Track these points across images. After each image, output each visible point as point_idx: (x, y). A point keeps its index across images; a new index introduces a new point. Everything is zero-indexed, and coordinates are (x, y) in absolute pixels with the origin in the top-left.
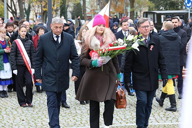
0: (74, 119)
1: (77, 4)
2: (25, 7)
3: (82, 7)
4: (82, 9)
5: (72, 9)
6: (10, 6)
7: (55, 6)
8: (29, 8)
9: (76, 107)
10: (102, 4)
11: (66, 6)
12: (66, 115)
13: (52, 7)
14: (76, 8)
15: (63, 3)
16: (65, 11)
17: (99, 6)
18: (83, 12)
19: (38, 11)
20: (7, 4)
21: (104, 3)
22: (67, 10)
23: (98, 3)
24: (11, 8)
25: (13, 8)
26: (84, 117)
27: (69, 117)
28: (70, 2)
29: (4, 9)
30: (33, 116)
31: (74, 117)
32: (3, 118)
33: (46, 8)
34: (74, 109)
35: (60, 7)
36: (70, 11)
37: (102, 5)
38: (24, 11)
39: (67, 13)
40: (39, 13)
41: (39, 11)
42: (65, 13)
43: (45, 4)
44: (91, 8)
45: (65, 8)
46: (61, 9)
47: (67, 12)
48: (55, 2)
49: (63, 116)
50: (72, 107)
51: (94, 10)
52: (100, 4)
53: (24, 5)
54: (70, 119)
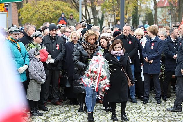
0: (145, 118)
1: (149, 13)
2: (98, 16)
3: (154, 16)
4: (153, 19)
5: (144, 19)
6: (85, 16)
7: (127, 15)
8: (103, 17)
9: (147, 108)
10: (174, 13)
11: (138, 16)
12: (137, 115)
13: (125, 15)
14: (148, 18)
15: (135, 12)
16: (137, 20)
17: (170, 16)
18: (154, 22)
19: (110, 20)
20: (82, 13)
21: (176, 12)
22: (138, 19)
23: (170, 13)
24: (85, 17)
25: (88, 17)
27: (139, 116)
28: (142, 12)
29: (79, 17)
30: (106, 114)
31: (145, 116)
32: (77, 115)
33: (119, 17)
34: (145, 109)
35: (133, 16)
36: (142, 21)
37: (173, 15)
38: (98, 21)
39: (139, 23)
40: (112, 23)
41: (112, 21)
42: (137, 22)
43: (118, 13)
44: (162, 18)
45: (137, 18)
46: (133, 18)
47: (139, 21)
48: (128, 12)
49: (134, 115)
50: (143, 107)
51: (165, 19)
52: (172, 13)
53: (98, 15)
54: (141, 118)
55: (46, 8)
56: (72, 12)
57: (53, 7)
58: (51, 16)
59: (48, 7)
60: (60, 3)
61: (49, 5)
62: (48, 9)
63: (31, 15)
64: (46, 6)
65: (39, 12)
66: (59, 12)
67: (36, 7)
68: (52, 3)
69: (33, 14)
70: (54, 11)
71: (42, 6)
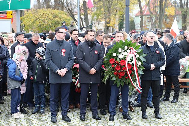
26: (175, 122)
55: (46, 15)
56: (69, 20)
57: (52, 15)
58: (50, 23)
59: (48, 15)
60: (58, 11)
61: (48, 13)
62: (47, 16)
63: (32, 22)
64: (46, 14)
65: (40, 20)
66: (57, 20)
67: (37, 15)
68: (51, 11)
69: (34, 21)
70: (53, 19)
71: (42, 14)
